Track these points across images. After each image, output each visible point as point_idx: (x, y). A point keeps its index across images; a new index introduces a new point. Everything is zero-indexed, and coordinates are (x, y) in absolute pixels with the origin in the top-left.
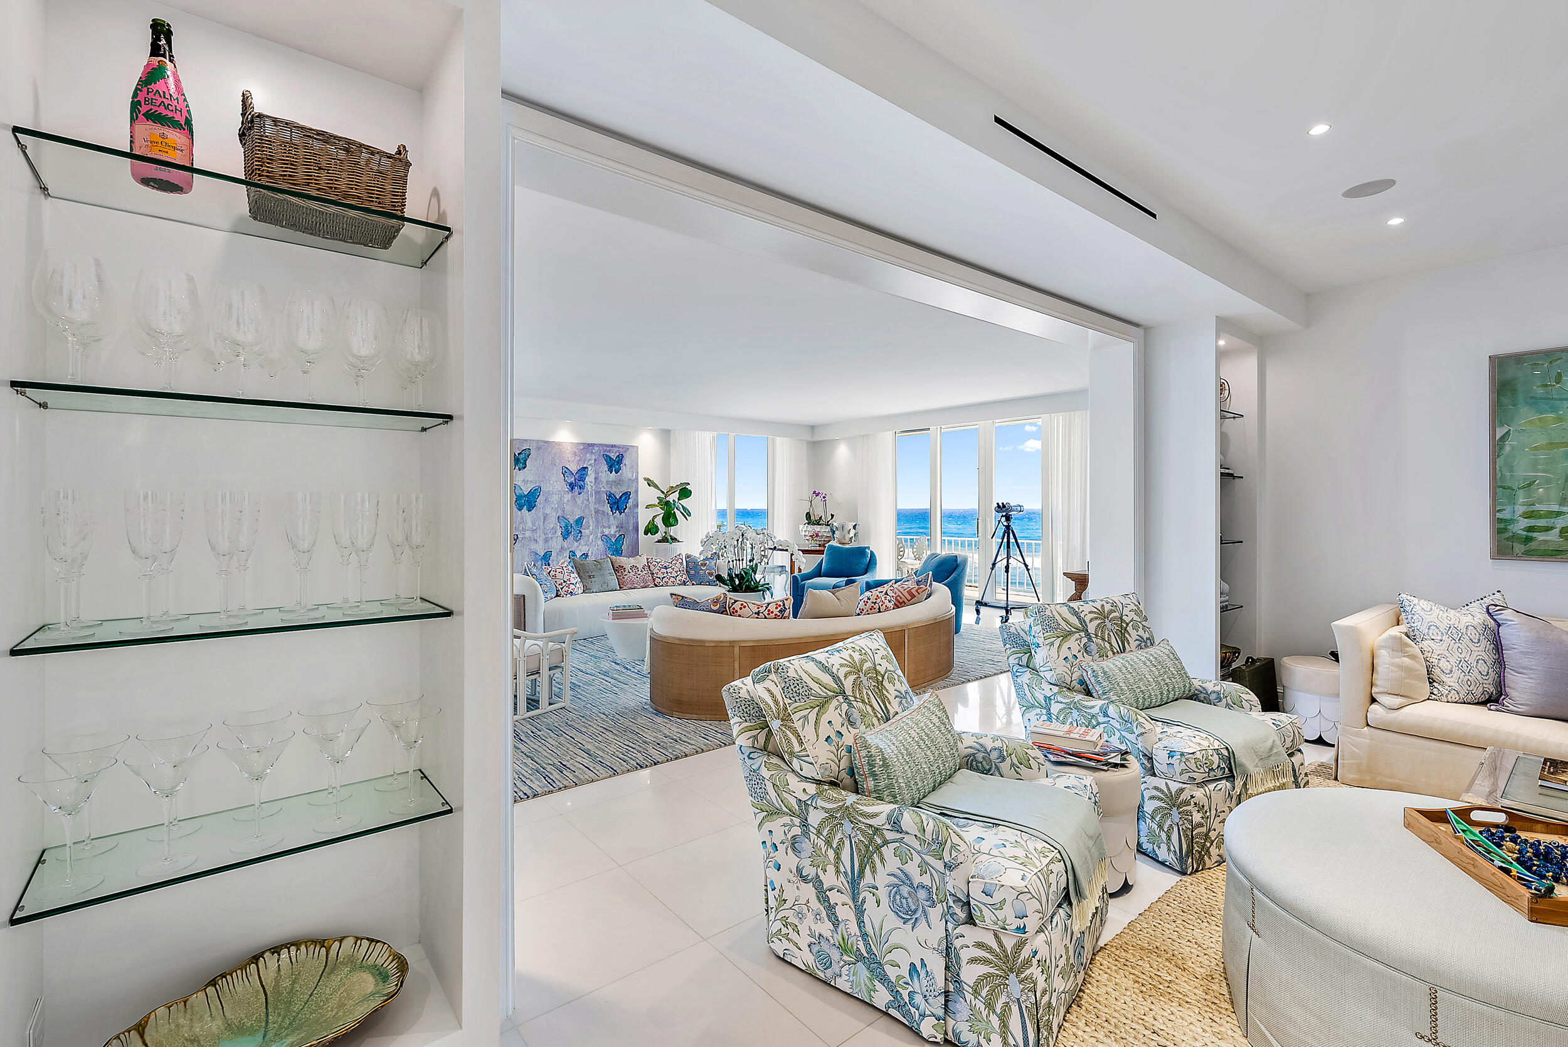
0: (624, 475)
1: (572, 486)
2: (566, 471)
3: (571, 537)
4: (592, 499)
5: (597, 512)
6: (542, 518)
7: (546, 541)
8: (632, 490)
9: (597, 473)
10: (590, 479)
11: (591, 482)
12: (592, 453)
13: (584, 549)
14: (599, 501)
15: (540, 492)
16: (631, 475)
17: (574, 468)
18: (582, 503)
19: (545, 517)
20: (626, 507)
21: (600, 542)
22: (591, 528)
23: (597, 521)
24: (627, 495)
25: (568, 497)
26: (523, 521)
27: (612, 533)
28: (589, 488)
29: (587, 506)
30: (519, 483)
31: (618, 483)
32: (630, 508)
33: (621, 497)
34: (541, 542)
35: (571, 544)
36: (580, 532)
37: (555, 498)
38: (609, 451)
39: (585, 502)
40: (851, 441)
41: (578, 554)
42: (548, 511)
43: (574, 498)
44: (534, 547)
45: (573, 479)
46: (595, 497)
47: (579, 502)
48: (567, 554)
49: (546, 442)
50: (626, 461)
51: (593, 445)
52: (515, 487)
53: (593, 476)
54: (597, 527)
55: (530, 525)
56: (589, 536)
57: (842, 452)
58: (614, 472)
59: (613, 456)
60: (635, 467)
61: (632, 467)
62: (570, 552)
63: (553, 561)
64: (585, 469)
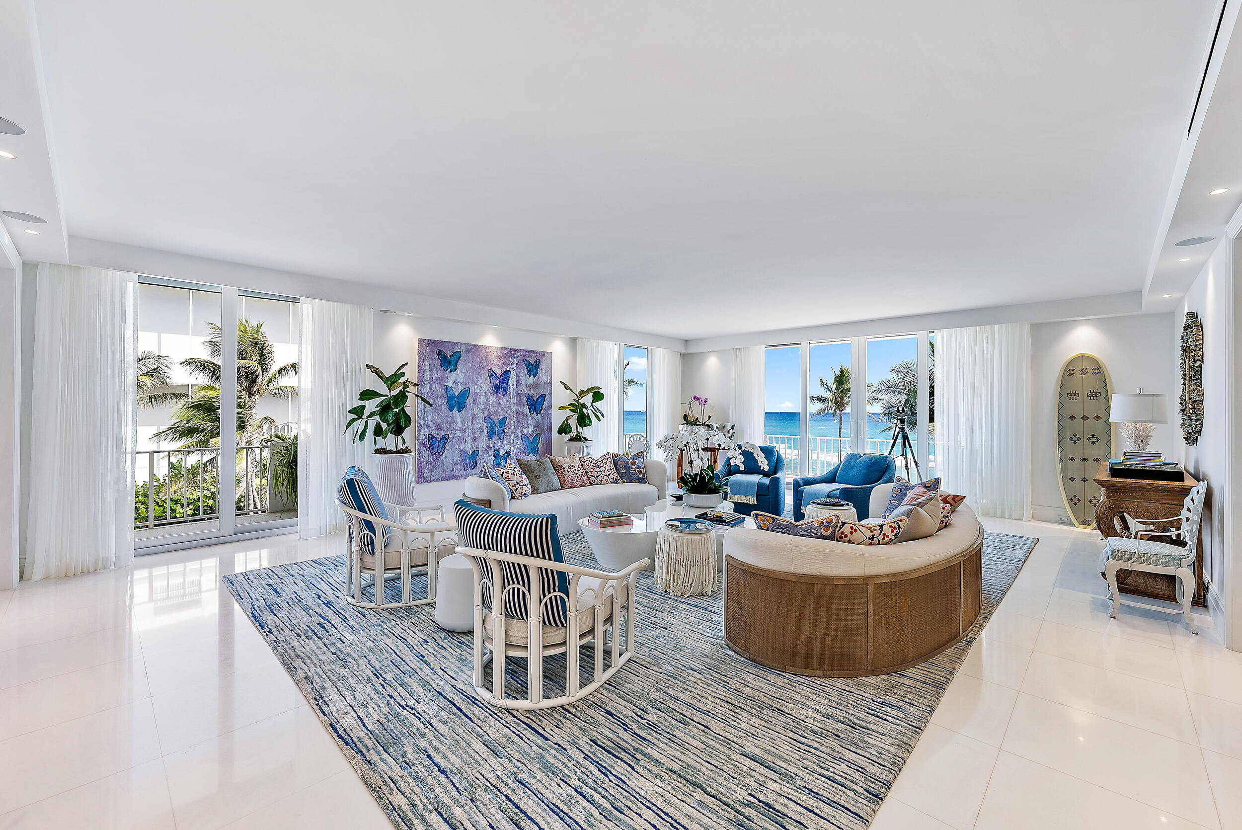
0: (541, 379)
1: (496, 388)
2: (492, 374)
3: (496, 437)
4: (514, 401)
5: (518, 412)
6: (471, 418)
7: (474, 440)
9: (518, 376)
10: (512, 381)
11: (513, 385)
12: (514, 358)
14: (519, 403)
15: (469, 394)
16: (546, 379)
17: (498, 371)
18: (506, 404)
19: (474, 417)
20: (542, 408)
21: (520, 441)
22: (513, 428)
23: (518, 422)
24: (542, 397)
25: (493, 399)
26: (453, 422)
28: (511, 389)
29: (509, 408)
30: (450, 385)
31: (535, 386)
32: (545, 409)
33: (537, 399)
34: (469, 442)
35: (495, 443)
36: (504, 431)
37: (482, 399)
38: (529, 356)
39: (508, 403)
40: (720, 353)
42: (476, 411)
43: (498, 400)
44: (463, 446)
45: (498, 381)
46: (516, 398)
47: (503, 403)
48: (492, 452)
49: (475, 346)
50: (543, 366)
51: (515, 350)
52: (447, 388)
53: (515, 379)
54: (517, 427)
55: (460, 424)
56: (510, 436)
57: (712, 363)
58: (532, 376)
59: (532, 360)
60: (549, 371)
61: (547, 371)
62: (495, 450)
63: (480, 459)
64: (508, 372)
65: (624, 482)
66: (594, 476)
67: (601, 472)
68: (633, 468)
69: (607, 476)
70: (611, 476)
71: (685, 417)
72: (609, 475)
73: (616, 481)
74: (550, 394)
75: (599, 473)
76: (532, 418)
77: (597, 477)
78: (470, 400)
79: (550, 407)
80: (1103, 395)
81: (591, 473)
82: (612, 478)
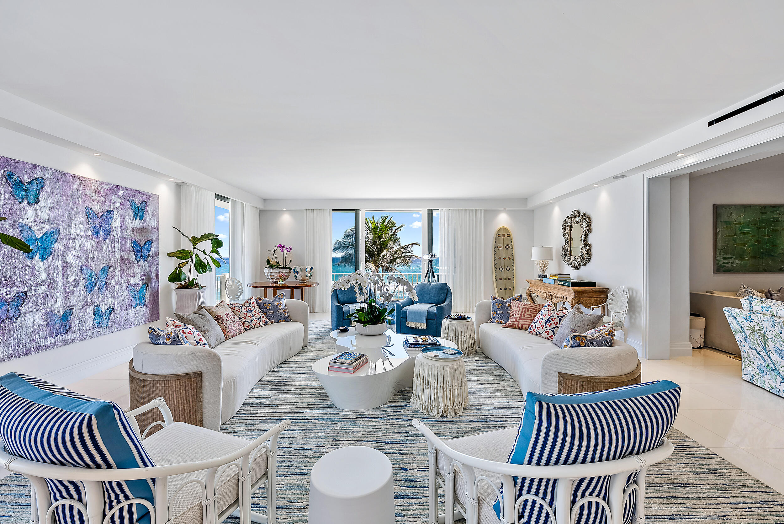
0: (147, 223)
1: (96, 231)
2: (89, 213)
3: (96, 290)
4: (118, 246)
5: (122, 260)
6: (61, 269)
7: (66, 296)
8: (153, 238)
9: (122, 218)
10: (115, 224)
11: (116, 227)
12: (118, 196)
13: (110, 301)
14: (124, 249)
15: (58, 236)
16: (153, 224)
17: (98, 209)
18: (108, 250)
19: (65, 267)
20: (149, 255)
21: (125, 293)
22: (117, 278)
23: (123, 271)
24: (150, 242)
25: (91, 244)
26: (34, 273)
27: (137, 282)
28: (115, 233)
29: (112, 254)
30: (29, 222)
31: (143, 230)
32: (152, 256)
33: (144, 245)
34: (60, 299)
35: (94, 297)
36: (106, 283)
37: (77, 244)
38: (134, 196)
39: (111, 249)
40: (292, 212)
41: (104, 308)
42: (68, 259)
43: (99, 244)
44: (49, 305)
45: (97, 222)
46: (121, 244)
47: (105, 248)
48: (90, 310)
49: (65, 174)
50: (150, 209)
51: (118, 187)
52: (22, 227)
53: (119, 221)
54: (122, 276)
55: (44, 277)
56: (114, 287)
57: (286, 219)
58: (138, 219)
59: (138, 201)
60: (155, 215)
61: (154, 215)
62: (95, 306)
63: (75, 320)
64: (110, 212)
65: (272, 323)
66: (248, 322)
67: (253, 316)
68: (279, 309)
69: (258, 319)
70: (262, 319)
71: (268, 262)
72: (260, 318)
73: (266, 324)
74: (157, 240)
75: (252, 318)
76: (139, 266)
77: (251, 322)
78: (59, 245)
79: (157, 254)
80: (511, 247)
81: (245, 319)
82: (263, 321)
